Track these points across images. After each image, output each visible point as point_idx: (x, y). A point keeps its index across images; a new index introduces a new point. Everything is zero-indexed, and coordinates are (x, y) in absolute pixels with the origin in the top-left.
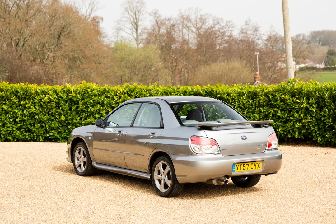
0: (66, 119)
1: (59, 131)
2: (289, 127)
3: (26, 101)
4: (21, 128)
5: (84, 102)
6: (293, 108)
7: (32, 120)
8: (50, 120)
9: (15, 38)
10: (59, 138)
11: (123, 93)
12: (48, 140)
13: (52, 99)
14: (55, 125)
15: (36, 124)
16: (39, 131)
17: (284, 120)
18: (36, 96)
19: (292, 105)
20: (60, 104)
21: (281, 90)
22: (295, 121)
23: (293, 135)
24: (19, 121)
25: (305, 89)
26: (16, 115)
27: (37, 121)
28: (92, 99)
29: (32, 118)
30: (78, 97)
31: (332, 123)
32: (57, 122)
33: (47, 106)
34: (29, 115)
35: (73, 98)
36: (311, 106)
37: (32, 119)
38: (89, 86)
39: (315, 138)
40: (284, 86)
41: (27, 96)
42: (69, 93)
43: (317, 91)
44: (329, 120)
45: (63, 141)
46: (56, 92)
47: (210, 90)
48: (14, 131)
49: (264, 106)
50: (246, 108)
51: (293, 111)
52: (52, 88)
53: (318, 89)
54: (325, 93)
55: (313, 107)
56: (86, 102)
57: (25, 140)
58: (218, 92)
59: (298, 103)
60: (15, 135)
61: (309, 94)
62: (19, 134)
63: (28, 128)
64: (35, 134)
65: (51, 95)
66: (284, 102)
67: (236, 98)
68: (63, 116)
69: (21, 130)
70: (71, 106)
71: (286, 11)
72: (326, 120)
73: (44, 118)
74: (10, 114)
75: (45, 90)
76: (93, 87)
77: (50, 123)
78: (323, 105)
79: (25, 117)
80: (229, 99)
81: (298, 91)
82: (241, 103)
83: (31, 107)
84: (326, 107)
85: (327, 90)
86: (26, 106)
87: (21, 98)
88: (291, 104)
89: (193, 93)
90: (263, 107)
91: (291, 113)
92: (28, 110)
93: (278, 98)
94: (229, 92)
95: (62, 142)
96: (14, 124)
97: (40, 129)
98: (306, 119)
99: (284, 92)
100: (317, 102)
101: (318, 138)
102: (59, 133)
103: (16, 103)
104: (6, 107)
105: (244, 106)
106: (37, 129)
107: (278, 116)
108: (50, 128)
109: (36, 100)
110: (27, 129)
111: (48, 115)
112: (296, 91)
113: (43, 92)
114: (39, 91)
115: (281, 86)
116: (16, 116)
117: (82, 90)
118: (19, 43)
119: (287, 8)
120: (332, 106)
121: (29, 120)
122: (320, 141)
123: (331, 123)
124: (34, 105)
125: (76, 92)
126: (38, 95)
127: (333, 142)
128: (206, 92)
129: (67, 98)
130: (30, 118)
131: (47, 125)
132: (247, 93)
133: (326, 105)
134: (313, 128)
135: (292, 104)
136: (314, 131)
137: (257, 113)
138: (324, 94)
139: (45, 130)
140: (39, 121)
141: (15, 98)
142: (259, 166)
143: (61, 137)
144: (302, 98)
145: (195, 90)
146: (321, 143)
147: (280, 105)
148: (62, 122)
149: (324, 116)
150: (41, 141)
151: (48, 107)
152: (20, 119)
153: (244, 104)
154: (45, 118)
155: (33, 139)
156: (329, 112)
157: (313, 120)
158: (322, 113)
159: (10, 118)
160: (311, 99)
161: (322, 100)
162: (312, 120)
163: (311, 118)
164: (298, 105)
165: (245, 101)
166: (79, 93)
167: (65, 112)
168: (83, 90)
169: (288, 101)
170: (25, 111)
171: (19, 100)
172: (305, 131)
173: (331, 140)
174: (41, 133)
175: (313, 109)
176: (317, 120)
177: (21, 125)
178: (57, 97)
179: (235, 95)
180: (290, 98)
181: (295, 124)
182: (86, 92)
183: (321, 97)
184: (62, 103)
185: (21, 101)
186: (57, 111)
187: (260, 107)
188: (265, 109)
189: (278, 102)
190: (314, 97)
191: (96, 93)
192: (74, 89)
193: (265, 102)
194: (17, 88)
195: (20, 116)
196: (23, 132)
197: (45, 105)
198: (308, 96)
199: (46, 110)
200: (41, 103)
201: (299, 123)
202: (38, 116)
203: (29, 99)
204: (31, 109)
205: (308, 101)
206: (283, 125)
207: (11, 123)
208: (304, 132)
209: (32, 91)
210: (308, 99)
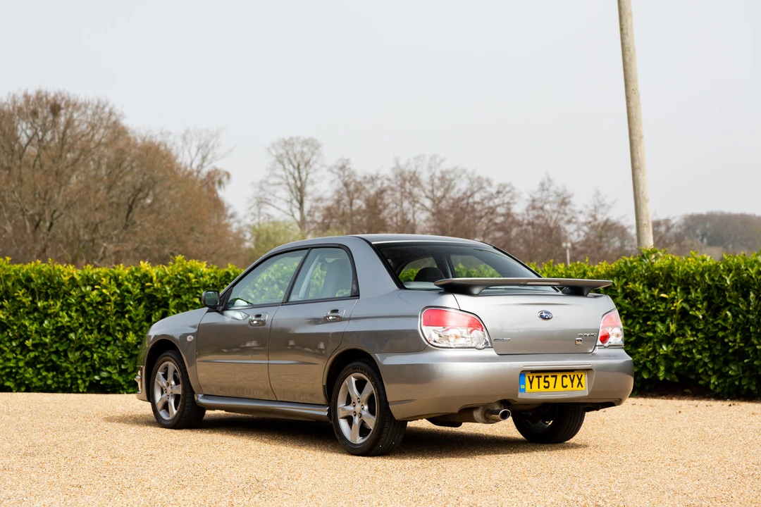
0: (139, 341)
1: (123, 367)
2: (645, 354)
3: (50, 300)
4: (36, 363)
5: (181, 301)
6: (653, 311)
7: (62, 344)
8: (103, 343)
9: (31, 212)
10: (123, 383)
11: (270, 283)
12: (96, 388)
13: (107, 295)
14: (113, 353)
15: (71, 352)
16: (76, 369)
17: (633, 339)
18: (71, 290)
19: (649, 305)
20: (125, 306)
21: (624, 273)
22: (658, 342)
23: (655, 372)
24: (33, 345)
25: (678, 269)
26: (25, 331)
27: (72, 345)
28: (198, 295)
29: (61, 339)
30: (166, 291)
31: (741, 345)
32: (118, 347)
33: (96, 313)
34: (54, 332)
35: (154, 294)
36: (694, 306)
37: (63, 341)
38: (192, 266)
39: (703, 380)
40: (631, 262)
41: (52, 288)
42: (147, 282)
43: (706, 272)
44: (736, 336)
45: (130, 391)
46: (116, 279)
48: (20, 368)
51: (653, 318)
52: (108, 272)
53: (707, 268)
54: (724, 276)
55: (698, 309)
56: (184, 302)
57: (45, 388)
59: (663, 299)
60: (21, 378)
61: (688, 280)
62: (32, 375)
63: (52, 360)
64: (67, 376)
65: (106, 287)
66: (631, 299)
68: (131, 333)
69: (35, 366)
70: (152, 310)
71: (633, 98)
72: (727, 337)
73: (89, 339)
74: (13, 330)
75: (92, 276)
76: (201, 270)
77: (102, 351)
78: (721, 303)
79: (45, 336)
81: (663, 274)
83: (61, 313)
84: (727, 309)
86: (49, 311)
87: (37, 293)
88: (649, 302)
91: (648, 323)
92: (53, 321)
93: (619, 291)
95: (127, 393)
96: (21, 354)
97: (80, 364)
98: (683, 335)
99: (632, 276)
100: (706, 296)
101: (710, 380)
102: (122, 372)
103: (27, 305)
104: (4, 315)
106: (72, 363)
108: (102, 361)
109: (71, 298)
110: (49, 365)
111: (99, 333)
112: (659, 274)
113: (88, 281)
114: (78, 278)
115: (626, 263)
116: (26, 334)
117: (176, 275)
118: (42, 223)
119: (635, 93)
120: (741, 306)
121: (55, 342)
122: (716, 386)
123: (739, 343)
124: (68, 310)
125: (163, 279)
126: (77, 286)
127: (745, 388)
129: (142, 293)
130: (57, 340)
131: (95, 355)
133: (728, 304)
134: (699, 357)
135: (651, 303)
136: (701, 363)
138: (723, 278)
139: (90, 365)
140: (78, 345)
141: (23, 295)
142: (580, 383)
143: (127, 382)
144: (673, 289)
146: (718, 390)
147: (623, 304)
148: (129, 347)
149: (724, 329)
150: (81, 390)
151: (99, 313)
152: (34, 342)
154: (91, 338)
155: (64, 386)
156: (736, 320)
157: (697, 337)
158: (720, 321)
159: (11, 340)
160: (692, 291)
161: (718, 292)
162: (695, 338)
163: (694, 333)
164: (664, 305)
166: (169, 283)
167: (137, 324)
168: (179, 276)
169: (640, 295)
170: (46, 322)
171: (34, 298)
172: (680, 364)
173: (740, 382)
174: (81, 373)
175: (697, 312)
176: (707, 338)
177: (37, 354)
178: (118, 291)
180: (646, 290)
181: (657, 347)
182: (185, 279)
183: (716, 285)
184: (131, 305)
185: (37, 301)
186: (119, 322)
189: (619, 300)
190: (699, 286)
191: (206, 281)
192: (157, 274)
194: (29, 271)
195: (34, 335)
196: (41, 371)
197: (91, 308)
198: (686, 284)
199: (93, 320)
200: (83, 304)
201: (667, 346)
202: (76, 334)
203: (56, 296)
204: (60, 319)
205: (685, 296)
206: (631, 352)
207: (13, 351)
208: (679, 367)
209: (64, 278)
210: (686, 291)
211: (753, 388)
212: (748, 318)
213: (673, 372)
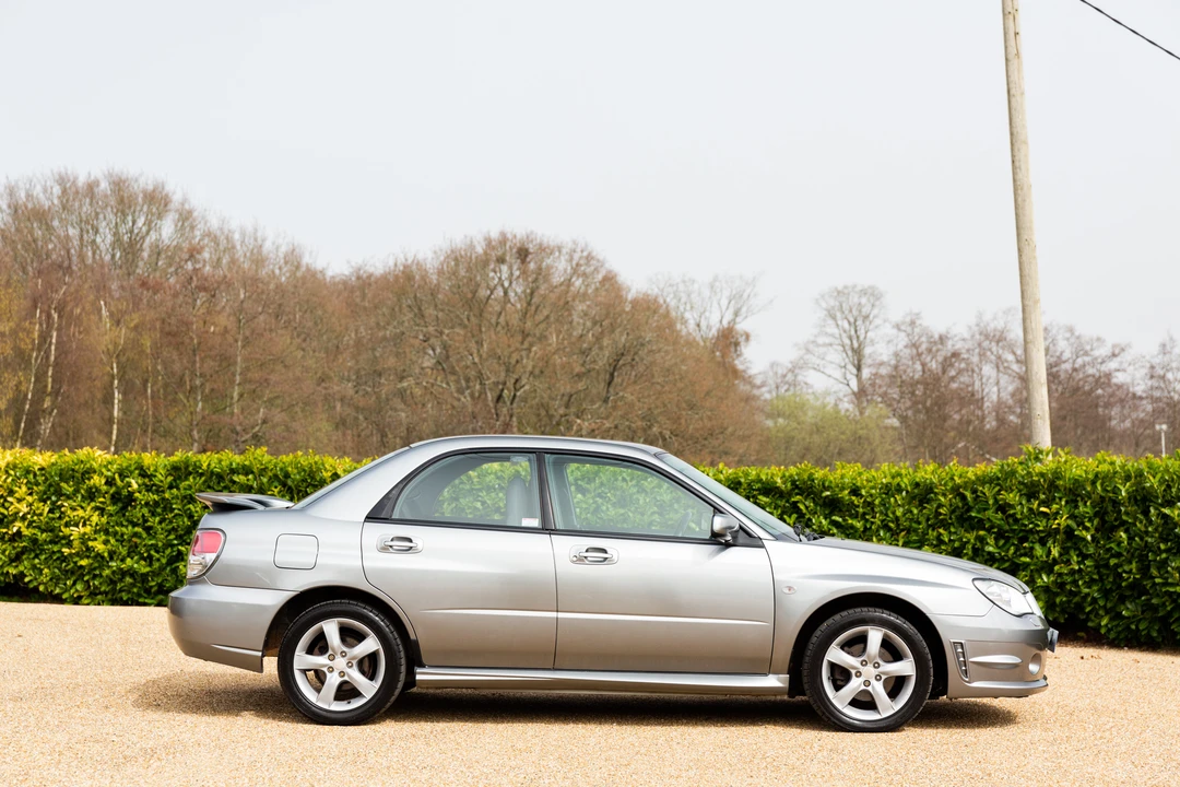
6: (1031, 529)
9: (493, 379)
17: (1007, 565)
19: (1026, 522)
21: (998, 479)
22: (1037, 570)
25: (1065, 476)
31: (1137, 576)
36: (1080, 524)
39: (1093, 621)
40: (1010, 466)
43: (1098, 480)
44: (1131, 564)
47: (806, 477)
49: (952, 524)
50: (903, 530)
51: (1031, 539)
53: (1101, 474)
55: (1087, 529)
58: (827, 484)
59: (1044, 515)
61: (1076, 489)
66: (1004, 512)
67: (877, 502)
71: (1026, 251)
72: (1120, 565)
78: (1115, 521)
80: (856, 502)
81: (1045, 481)
82: (891, 515)
84: (1122, 529)
85: (1128, 478)
87: (295, 491)
88: (1026, 517)
89: (759, 485)
90: (946, 526)
91: (1025, 545)
93: (991, 502)
94: (859, 484)
98: (1068, 562)
99: (1008, 484)
100: (1098, 512)
101: (1101, 622)
105: (898, 525)
107: (989, 553)
112: (1039, 481)
115: (1002, 466)
120: (1138, 525)
122: (1109, 630)
123: (1135, 574)
127: (1144, 633)
128: (793, 482)
132: (909, 488)
133: (1124, 523)
134: (1087, 590)
135: (1028, 519)
136: (1090, 599)
137: (931, 545)
138: (1118, 488)
141: (279, 493)
144: (1057, 500)
145: (764, 478)
146: (1112, 635)
147: (994, 520)
149: (1118, 555)
153: (897, 519)
156: (1131, 543)
157: (1085, 565)
158: (1112, 545)
160: (1080, 504)
161: (1112, 507)
162: (1082, 566)
163: (1081, 559)
164: (1044, 522)
165: (901, 510)
169: (1015, 509)
172: (1064, 599)
173: (1137, 627)
175: (1084, 532)
176: (1097, 567)
179: (873, 491)
180: (1024, 502)
181: (1036, 576)
183: (1110, 497)
187: (940, 527)
188: (955, 533)
189: (990, 513)
190: (1090, 498)
193: (953, 512)
194: (288, 465)
198: (1073, 494)
201: (1048, 575)
205: (1071, 510)
208: (1062, 603)
209: (324, 474)
210: (1073, 503)
211: (1155, 634)
212: (1147, 542)
213: (1058, 609)
